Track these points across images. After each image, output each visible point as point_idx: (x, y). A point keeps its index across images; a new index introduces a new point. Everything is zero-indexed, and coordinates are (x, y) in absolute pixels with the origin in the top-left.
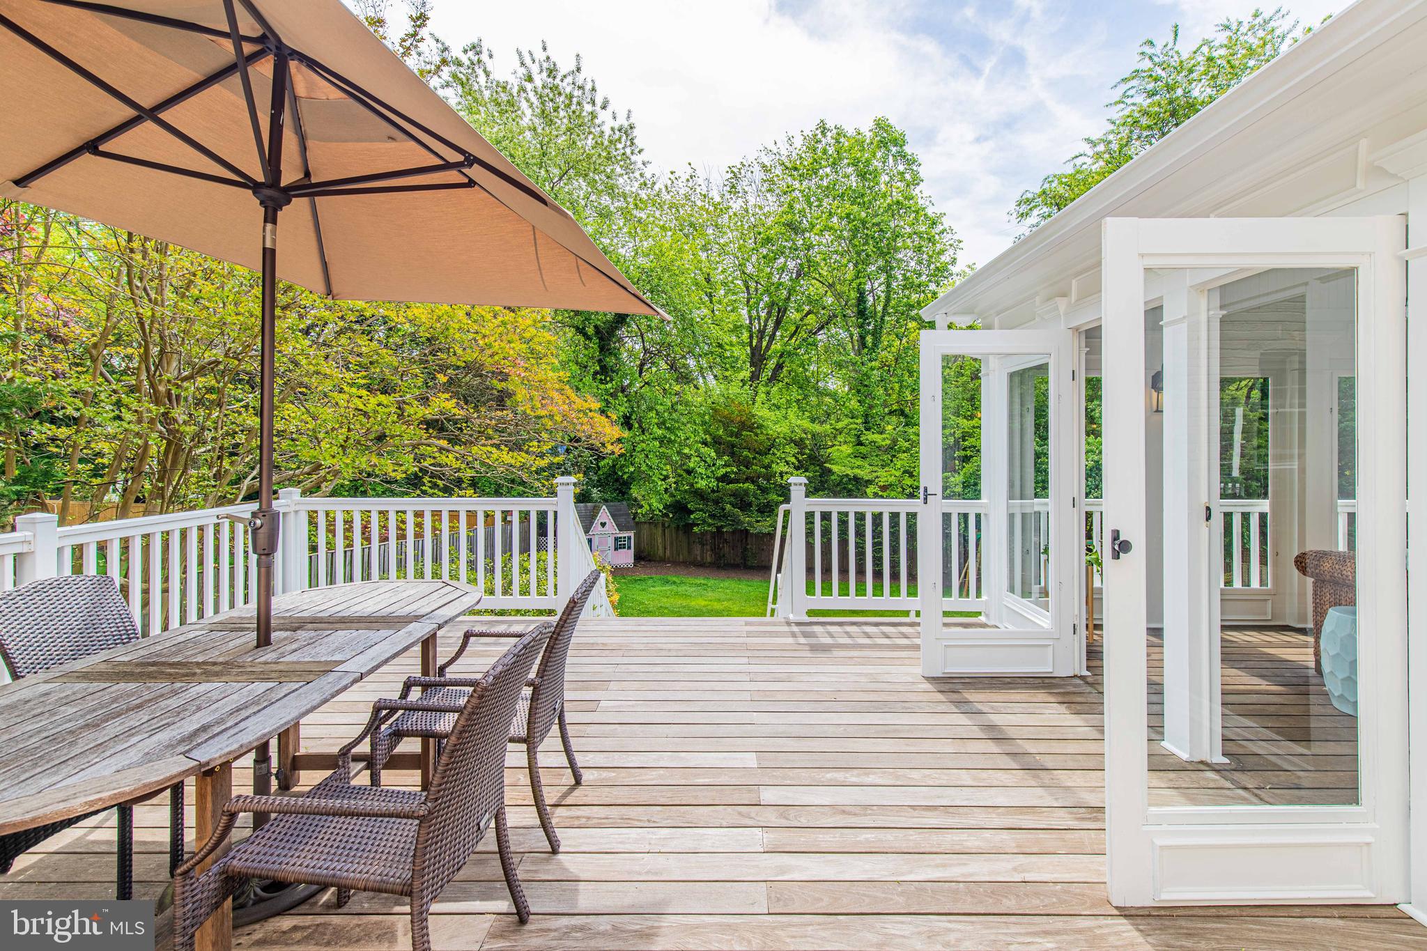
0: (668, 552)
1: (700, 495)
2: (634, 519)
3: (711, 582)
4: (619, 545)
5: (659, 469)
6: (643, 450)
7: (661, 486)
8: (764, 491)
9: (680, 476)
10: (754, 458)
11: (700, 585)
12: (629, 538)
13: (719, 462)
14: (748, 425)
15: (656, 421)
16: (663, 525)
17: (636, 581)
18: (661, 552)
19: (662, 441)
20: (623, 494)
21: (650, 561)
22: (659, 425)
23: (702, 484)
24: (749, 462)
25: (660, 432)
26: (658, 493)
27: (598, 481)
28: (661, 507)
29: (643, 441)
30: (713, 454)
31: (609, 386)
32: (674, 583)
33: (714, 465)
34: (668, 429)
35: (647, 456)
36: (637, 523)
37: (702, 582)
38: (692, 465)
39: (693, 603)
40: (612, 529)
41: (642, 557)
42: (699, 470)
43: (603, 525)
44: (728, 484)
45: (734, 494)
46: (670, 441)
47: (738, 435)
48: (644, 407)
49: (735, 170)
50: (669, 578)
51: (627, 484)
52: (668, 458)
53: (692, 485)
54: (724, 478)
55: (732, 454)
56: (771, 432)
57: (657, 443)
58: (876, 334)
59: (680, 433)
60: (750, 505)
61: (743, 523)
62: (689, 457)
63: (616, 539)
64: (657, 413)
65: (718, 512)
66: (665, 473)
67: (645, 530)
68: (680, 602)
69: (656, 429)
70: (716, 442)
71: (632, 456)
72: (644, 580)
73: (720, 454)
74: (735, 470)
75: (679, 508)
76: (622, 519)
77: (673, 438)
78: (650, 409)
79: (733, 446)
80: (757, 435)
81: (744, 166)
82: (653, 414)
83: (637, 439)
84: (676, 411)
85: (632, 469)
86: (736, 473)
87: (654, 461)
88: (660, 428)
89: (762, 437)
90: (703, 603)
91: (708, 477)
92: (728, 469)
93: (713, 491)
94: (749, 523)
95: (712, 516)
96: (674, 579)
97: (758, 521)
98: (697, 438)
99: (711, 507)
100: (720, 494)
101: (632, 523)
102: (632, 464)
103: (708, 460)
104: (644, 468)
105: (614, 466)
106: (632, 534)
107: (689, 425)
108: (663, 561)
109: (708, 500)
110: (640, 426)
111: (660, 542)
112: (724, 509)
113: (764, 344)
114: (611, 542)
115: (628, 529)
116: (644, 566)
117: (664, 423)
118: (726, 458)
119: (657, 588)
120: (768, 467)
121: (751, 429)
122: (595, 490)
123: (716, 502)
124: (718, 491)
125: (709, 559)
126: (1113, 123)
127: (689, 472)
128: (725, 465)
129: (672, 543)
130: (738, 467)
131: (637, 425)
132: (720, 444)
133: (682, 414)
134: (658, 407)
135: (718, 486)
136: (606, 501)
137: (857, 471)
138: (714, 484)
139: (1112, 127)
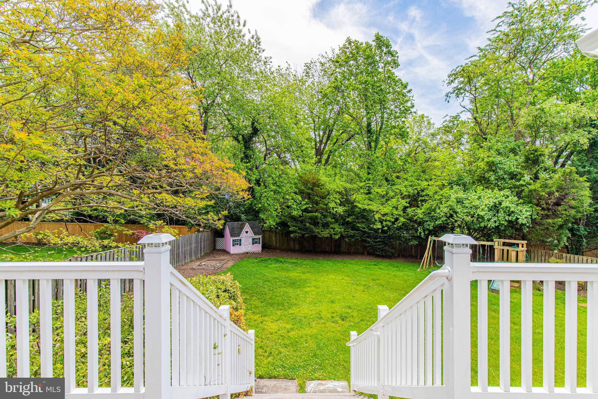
0: (278, 244)
1: (294, 218)
2: (261, 229)
3: (299, 261)
4: (254, 242)
5: (274, 205)
6: (266, 196)
7: (274, 214)
8: (325, 216)
9: (284, 209)
10: (320, 200)
11: (294, 263)
12: (259, 238)
13: (303, 202)
14: (316, 184)
15: (272, 182)
16: (276, 232)
17: (262, 260)
18: (274, 244)
19: (275, 192)
20: (257, 217)
21: (269, 249)
22: (274, 184)
23: (295, 213)
24: (317, 202)
25: (274, 188)
26: (273, 217)
27: (245, 211)
28: (274, 224)
29: (266, 192)
30: (300, 199)
31: (248, 164)
32: (281, 262)
33: (300, 204)
34: (278, 186)
35: (267, 199)
36: (263, 231)
37: (295, 261)
38: (290, 204)
39: (291, 275)
40: (251, 234)
41: (266, 247)
42: (293, 206)
43: (247, 232)
44: (308, 213)
45: (311, 218)
46: (279, 192)
47: (312, 189)
48: (266, 176)
49: (308, 65)
50: (279, 259)
51: (258, 212)
52: (278, 200)
53: (290, 214)
54: (306, 210)
55: (309, 198)
56: (328, 188)
57: (272, 193)
58: (377, 141)
59: (284, 188)
60: (318, 223)
61: (314, 232)
62: (288, 200)
63: (253, 239)
64: (273, 178)
65: (302, 227)
66: (276, 207)
67: (267, 235)
68: (284, 274)
69: (272, 186)
70: (301, 192)
71: (260, 199)
72: (266, 260)
73: (303, 198)
74: (311, 206)
75: (283, 224)
76: (256, 230)
77: (280, 190)
78: (269, 176)
79: (309, 194)
80: (321, 189)
81: (312, 63)
82: (270, 179)
83: (263, 191)
84: (282, 177)
85: (260, 206)
86: (311, 208)
87: (271, 202)
88: (274, 186)
89: (323, 190)
90: (297, 274)
91: (298, 210)
92: (308, 206)
93: (300, 216)
94: (318, 232)
95: (300, 229)
96: (281, 259)
97: (322, 231)
98: (292, 191)
99: (299, 225)
100: (304, 218)
101: (261, 231)
102: (260, 203)
103: (298, 201)
104: (266, 205)
105: (251, 204)
106: (260, 237)
107: (288, 184)
108: (275, 249)
109: (298, 221)
110: (264, 185)
111: (274, 241)
112: (305, 225)
113: (322, 148)
114: (250, 241)
115: (259, 234)
116: (267, 252)
117: (276, 183)
118: (306, 200)
119: (273, 265)
120: (327, 205)
121: (318, 186)
122: (243, 215)
123: (302, 222)
124: (302, 217)
125: (297, 248)
126: (490, 40)
127: (288, 207)
128: (306, 204)
129: (280, 241)
130: (312, 204)
131: (263, 184)
132: (303, 193)
133: (285, 179)
134: (273, 175)
135: (302, 214)
136: (248, 220)
137: (370, 207)
138: (300, 213)
139: (489, 42)
